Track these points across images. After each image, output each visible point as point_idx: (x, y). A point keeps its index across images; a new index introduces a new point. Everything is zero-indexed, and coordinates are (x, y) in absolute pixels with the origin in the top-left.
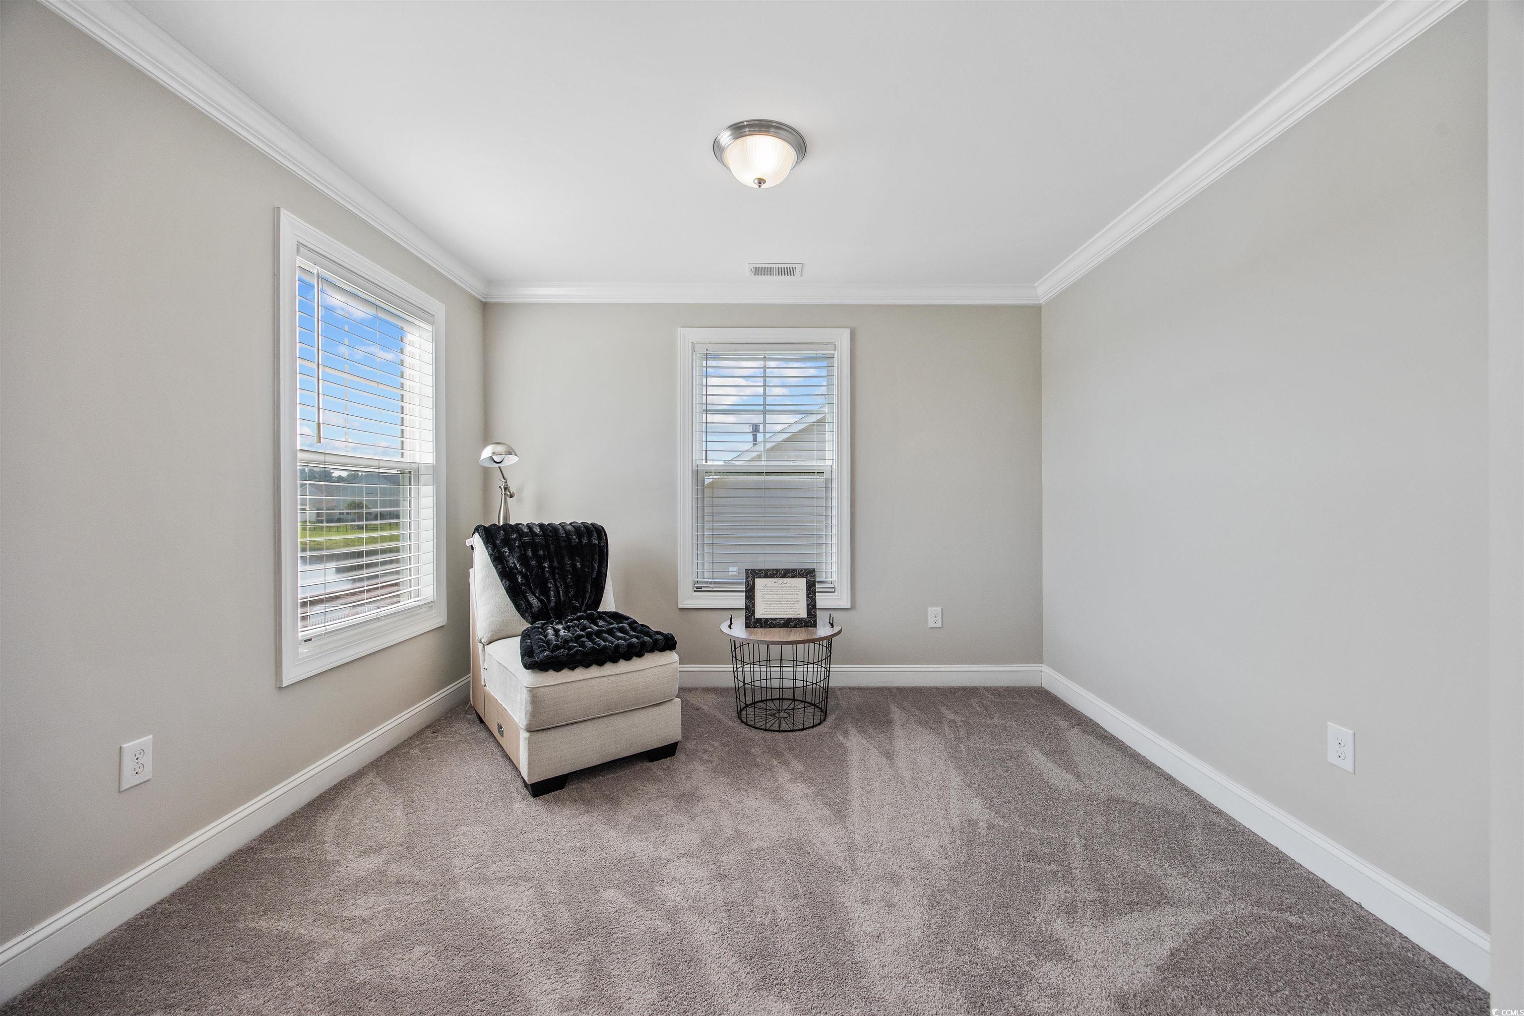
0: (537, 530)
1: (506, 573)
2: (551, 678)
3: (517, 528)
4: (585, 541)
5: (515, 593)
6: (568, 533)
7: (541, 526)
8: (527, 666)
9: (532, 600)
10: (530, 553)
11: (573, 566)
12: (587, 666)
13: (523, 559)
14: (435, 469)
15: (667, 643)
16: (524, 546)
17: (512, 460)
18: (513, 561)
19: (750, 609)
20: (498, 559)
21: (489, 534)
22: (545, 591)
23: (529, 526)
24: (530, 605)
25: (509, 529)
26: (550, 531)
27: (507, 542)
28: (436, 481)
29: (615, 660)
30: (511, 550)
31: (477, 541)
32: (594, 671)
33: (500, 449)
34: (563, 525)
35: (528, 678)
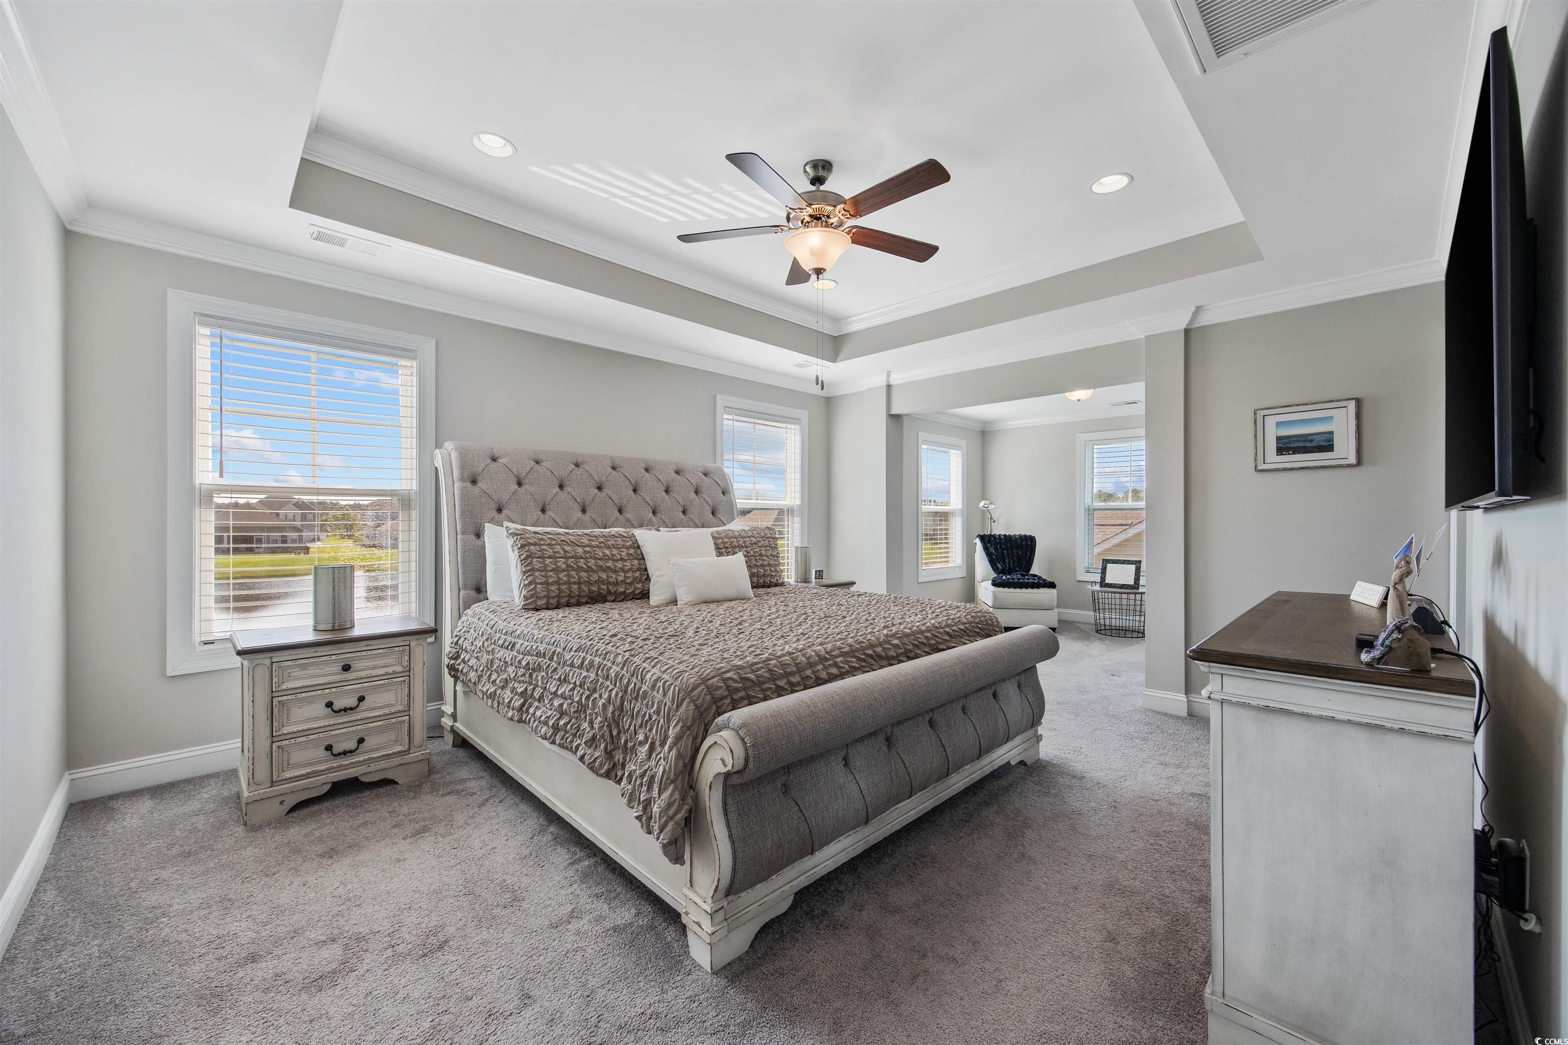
0: (1002, 537)
1: (989, 554)
2: (1001, 589)
3: (994, 536)
4: (1024, 543)
5: (992, 562)
6: (1016, 539)
7: (1005, 535)
8: (993, 585)
9: (999, 565)
10: (999, 546)
11: (1018, 553)
12: (1015, 588)
13: (996, 549)
14: (962, 510)
15: (1052, 585)
16: (996, 544)
17: (992, 507)
18: (992, 550)
19: (1103, 578)
20: (986, 548)
21: (983, 538)
22: (1004, 562)
23: (1000, 536)
24: (998, 568)
25: (991, 536)
26: (1008, 538)
27: (989, 541)
28: (962, 516)
29: (1027, 588)
30: (991, 545)
31: (978, 541)
32: (1018, 590)
33: (987, 502)
34: (1014, 535)
35: (993, 588)
